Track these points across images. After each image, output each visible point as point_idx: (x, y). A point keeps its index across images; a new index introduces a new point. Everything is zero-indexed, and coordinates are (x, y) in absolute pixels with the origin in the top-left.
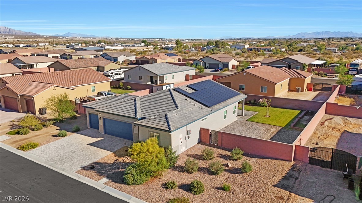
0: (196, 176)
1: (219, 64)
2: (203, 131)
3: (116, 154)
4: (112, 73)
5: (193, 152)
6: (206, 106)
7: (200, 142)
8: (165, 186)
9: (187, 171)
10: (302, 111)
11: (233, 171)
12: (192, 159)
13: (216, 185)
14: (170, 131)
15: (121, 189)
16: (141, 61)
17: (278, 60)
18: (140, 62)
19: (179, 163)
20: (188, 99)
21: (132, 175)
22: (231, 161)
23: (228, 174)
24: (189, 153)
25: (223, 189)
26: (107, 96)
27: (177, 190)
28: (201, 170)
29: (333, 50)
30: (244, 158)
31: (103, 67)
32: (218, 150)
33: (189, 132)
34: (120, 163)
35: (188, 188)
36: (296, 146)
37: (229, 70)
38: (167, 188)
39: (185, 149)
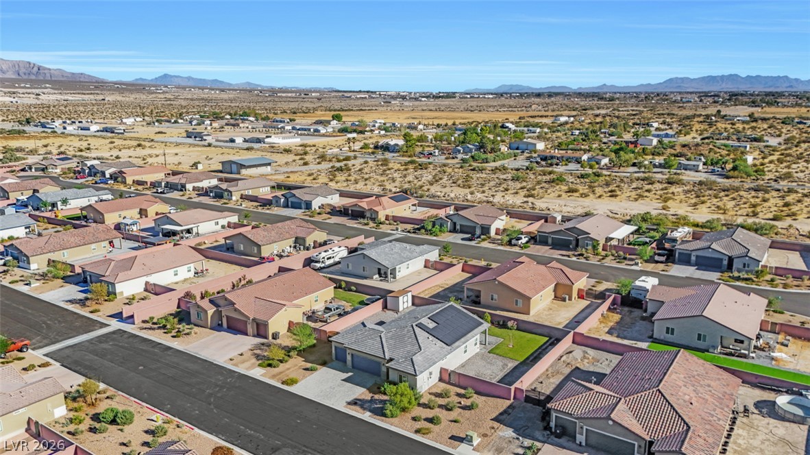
0: (436, 412)
1: (475, 227)
2: (442, 370)
3: (370, 390)
4: (324, 258)
5: (434, 391)
6: (447, 345)
7: (441, 380)
8: (414, 419)
9: (430, 408)
10: (550, 338)
11: (465, 408)
12: (433, 398)
13: (451, 419)
14: (416, 375)
15: (383, 421)
16: (352, 210)
17: (562, 230)
18: (350, 212)
19: (422, 401)
20: (430, 337)
21: (390, 410)
22: (465, 399)
23: (460, 410)
24: (431, 392)
25: (455, 421)
26: (336, 311)
27: (423, 422)
28: (440, 406)
29: (694, 166)
30: (475, 396)
31: (304, 239)
32: (456, 388)
33: (431, 374)
34: (377, 400)
35: (430, 420)
36: (516, 388)
37: (490, 238)
38: (415, 420)
39: (427, 388)
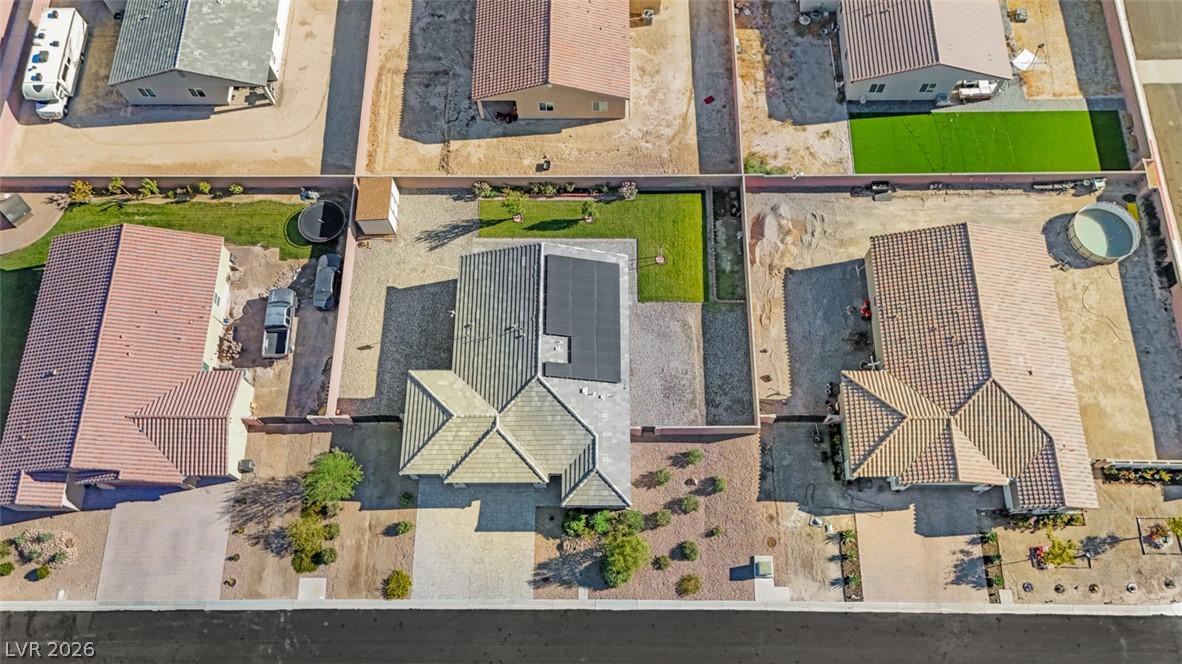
0: (674, 526)
3: (542, 531)
9: (661, 525)
11: (704, 489)
15: (616, 597)
23: (702, 499)
25: (713, 534)
27: (672, 563)
32: (661, 446)
38: (660, 567)
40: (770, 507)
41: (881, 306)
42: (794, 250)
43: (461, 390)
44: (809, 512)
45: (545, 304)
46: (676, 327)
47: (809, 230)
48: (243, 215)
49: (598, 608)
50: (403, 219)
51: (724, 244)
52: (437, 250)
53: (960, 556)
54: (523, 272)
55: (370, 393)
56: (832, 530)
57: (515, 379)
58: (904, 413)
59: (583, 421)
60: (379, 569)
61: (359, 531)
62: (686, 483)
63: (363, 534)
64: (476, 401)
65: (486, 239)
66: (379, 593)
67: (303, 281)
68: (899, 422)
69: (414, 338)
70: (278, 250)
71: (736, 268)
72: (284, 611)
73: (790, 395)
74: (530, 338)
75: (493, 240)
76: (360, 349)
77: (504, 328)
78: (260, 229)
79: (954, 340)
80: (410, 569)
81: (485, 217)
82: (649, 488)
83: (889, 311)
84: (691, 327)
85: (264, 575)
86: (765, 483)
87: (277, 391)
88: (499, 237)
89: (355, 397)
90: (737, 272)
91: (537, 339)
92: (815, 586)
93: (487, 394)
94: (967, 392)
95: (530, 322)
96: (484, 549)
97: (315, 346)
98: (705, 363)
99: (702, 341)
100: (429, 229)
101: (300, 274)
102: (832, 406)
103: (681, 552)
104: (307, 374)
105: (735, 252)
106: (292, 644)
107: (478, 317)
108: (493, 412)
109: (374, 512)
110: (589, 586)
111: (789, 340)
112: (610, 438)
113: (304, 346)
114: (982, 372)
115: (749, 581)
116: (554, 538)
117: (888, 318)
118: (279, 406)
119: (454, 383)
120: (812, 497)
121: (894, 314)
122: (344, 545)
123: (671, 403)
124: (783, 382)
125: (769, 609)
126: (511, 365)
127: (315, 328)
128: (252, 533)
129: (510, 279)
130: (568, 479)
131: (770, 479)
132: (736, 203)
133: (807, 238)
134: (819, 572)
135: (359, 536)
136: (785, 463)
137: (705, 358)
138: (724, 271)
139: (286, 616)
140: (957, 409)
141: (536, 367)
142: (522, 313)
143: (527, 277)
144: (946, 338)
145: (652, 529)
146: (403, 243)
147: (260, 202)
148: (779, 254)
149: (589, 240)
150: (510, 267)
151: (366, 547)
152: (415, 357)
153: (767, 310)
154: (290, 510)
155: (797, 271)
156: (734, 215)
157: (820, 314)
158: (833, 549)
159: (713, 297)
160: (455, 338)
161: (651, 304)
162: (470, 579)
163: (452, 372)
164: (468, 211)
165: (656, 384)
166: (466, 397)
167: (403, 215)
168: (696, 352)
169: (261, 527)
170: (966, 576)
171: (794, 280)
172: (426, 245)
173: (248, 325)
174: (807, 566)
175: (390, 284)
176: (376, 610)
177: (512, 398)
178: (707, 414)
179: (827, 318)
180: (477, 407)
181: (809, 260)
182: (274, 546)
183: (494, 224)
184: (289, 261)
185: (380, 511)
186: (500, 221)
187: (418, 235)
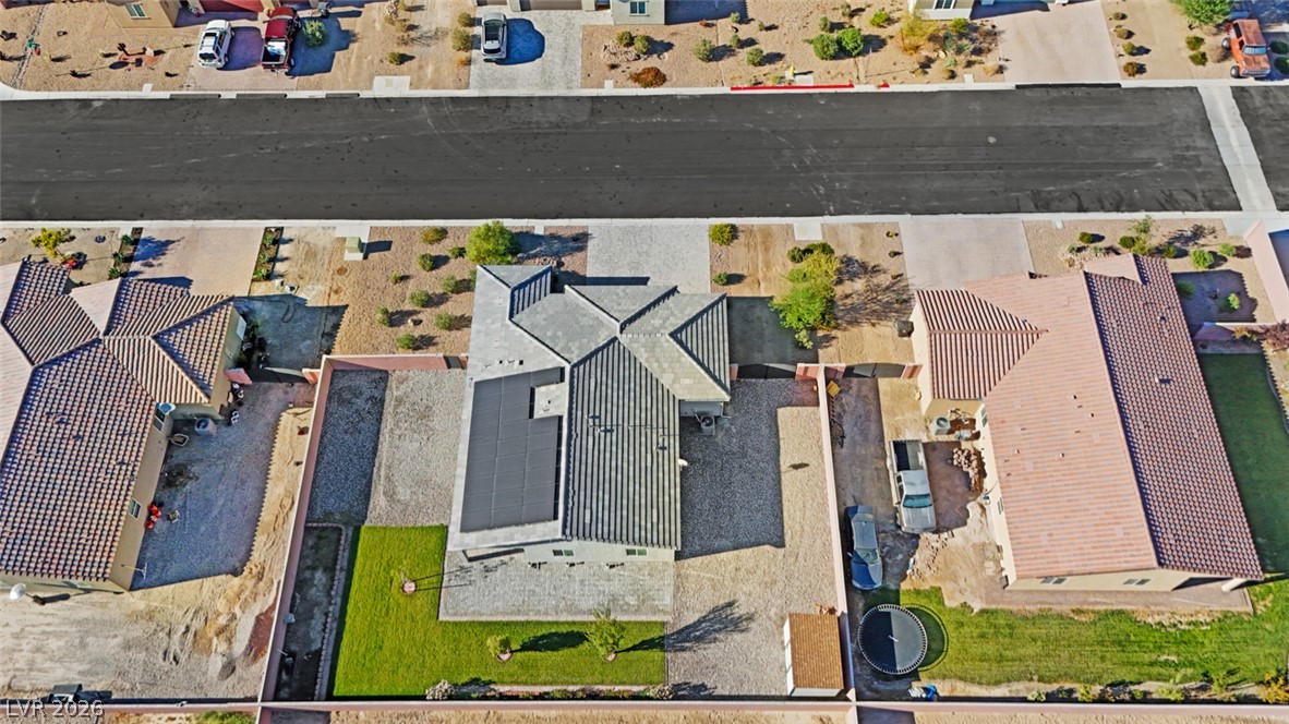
11: (401, 315)
23: (407, 307)
38: (458, 249)
40: (335, 301)
41: (130, 481)
42: (221, 605)
43: (664, 371)
44: (296, 297)
45: (559, 453)
46: (403, 493)
47: (190, 636)
48: (1013, 660)
49: (526, 220)
50: (775, 653)
51: (316, 610)
52: (722, 602)
53: (154, 262)
54: (588, 501)
55: (784, 413)
56: (277, 282)
57: (599, 370)
58: (153, 342)
59: (521, 331)
60: (743, 247)
61: (770, 279)
62: (421, 321)
63: (765, 276)
64: (645, 355)
65: (653, 619)
66: (741, 228)
67: (900, 557)
68: (163, 333)
69: (739, 476)
70: (947, 603)
71: (308, 574)
72: (831, 215)
73: (283, 414)
74: (579, 413)
75: (643, 618)
76: (806, 465)
77: (614, 434)
78: (982, 636)
79: (58, 419)
80: (712, 247)
81: (656, 654)
82: (463, 316)
83: (123, 472)
84: (384, 493)
85: (859, 242)
86: (335, 322)
87: (895, 415)
88: (636, 623)
89: (799, 408)
90: (308, 568)
91: (570, 409)
92: (310, 238)
93: (632, 362)
94: (71, 360)
95: (579, 431)
96: (638, 263)
97: (863, 468)
98: (375, 449)
99: (375, 475)
100: (737, 637)
101: (907, 566)
102: (236, 397)
103: (437, 262)
104: (864, 434)
105: (303, 598)
106: (817, 190)
107: (649, 456)
108: (624, 339)
109: (756, 295)
110: (534, 235)
111: (265, 479)
112: (493, 323)
113: (876, 469)
114: (42, 377)
115: (373, 241)
116: (566, 273)
117: (128, 465)
118: (888, 398)
119: (674, 382)
120: (288, 310)
121: (118, 467)
122: (782, 265)
123: (425, 401)
124: (285, 428)
125: (359, 221)
126: (604, 387)
127: (867, 491)
128: (883, 275)
129: (607, 497)
130: (543, 288)
131: (329, 324)
132: (284, 677)
133: (197, 625)
134: (301, 249)
135: (769, 274)
136: (309, 342)
137: (375, 454)
138: (325, 570)
139: (828, 210)
140: (92, 344)
141: (572, 377)
142: (590, 447)
143: (582, 493)
144: (67, 424)
145: (464, 280)
146: (772, 613)
147: (997, 683)
148: (243, 597)
149: (506, 619)
150: (606, 513)
151: (760, 265)
152: (734, 454)
153: (281, 516)
154: (847, 296)
155: (227, 573)
156: (292, 654)
157: (215, 513)
158: (280, 267)
159: (348, 533)
160: (677, 438)
161: (431, 524)
162: (652, 240)
163: (678, 398)
164: (682, 666)
165: (437, 422)
166: (657, 361)
167: (777, 660)
168: (384, 462)
169: (875, 281)
170: (157, 246)
171: (235, 559)
172: (738, 612)
173: (955, 494)
174: (311, 254)
175: (781, 551)
176: (741, 216)
177: (601, 349)
178: (384, 390)
179: (209, 503)
180: (643, 346)
181: (205, 589)
182: (856, 265)
183: (643, 642)
184: (927, 587)
185: (750, 295)
186: (634, 648)
187: (753, 625)
